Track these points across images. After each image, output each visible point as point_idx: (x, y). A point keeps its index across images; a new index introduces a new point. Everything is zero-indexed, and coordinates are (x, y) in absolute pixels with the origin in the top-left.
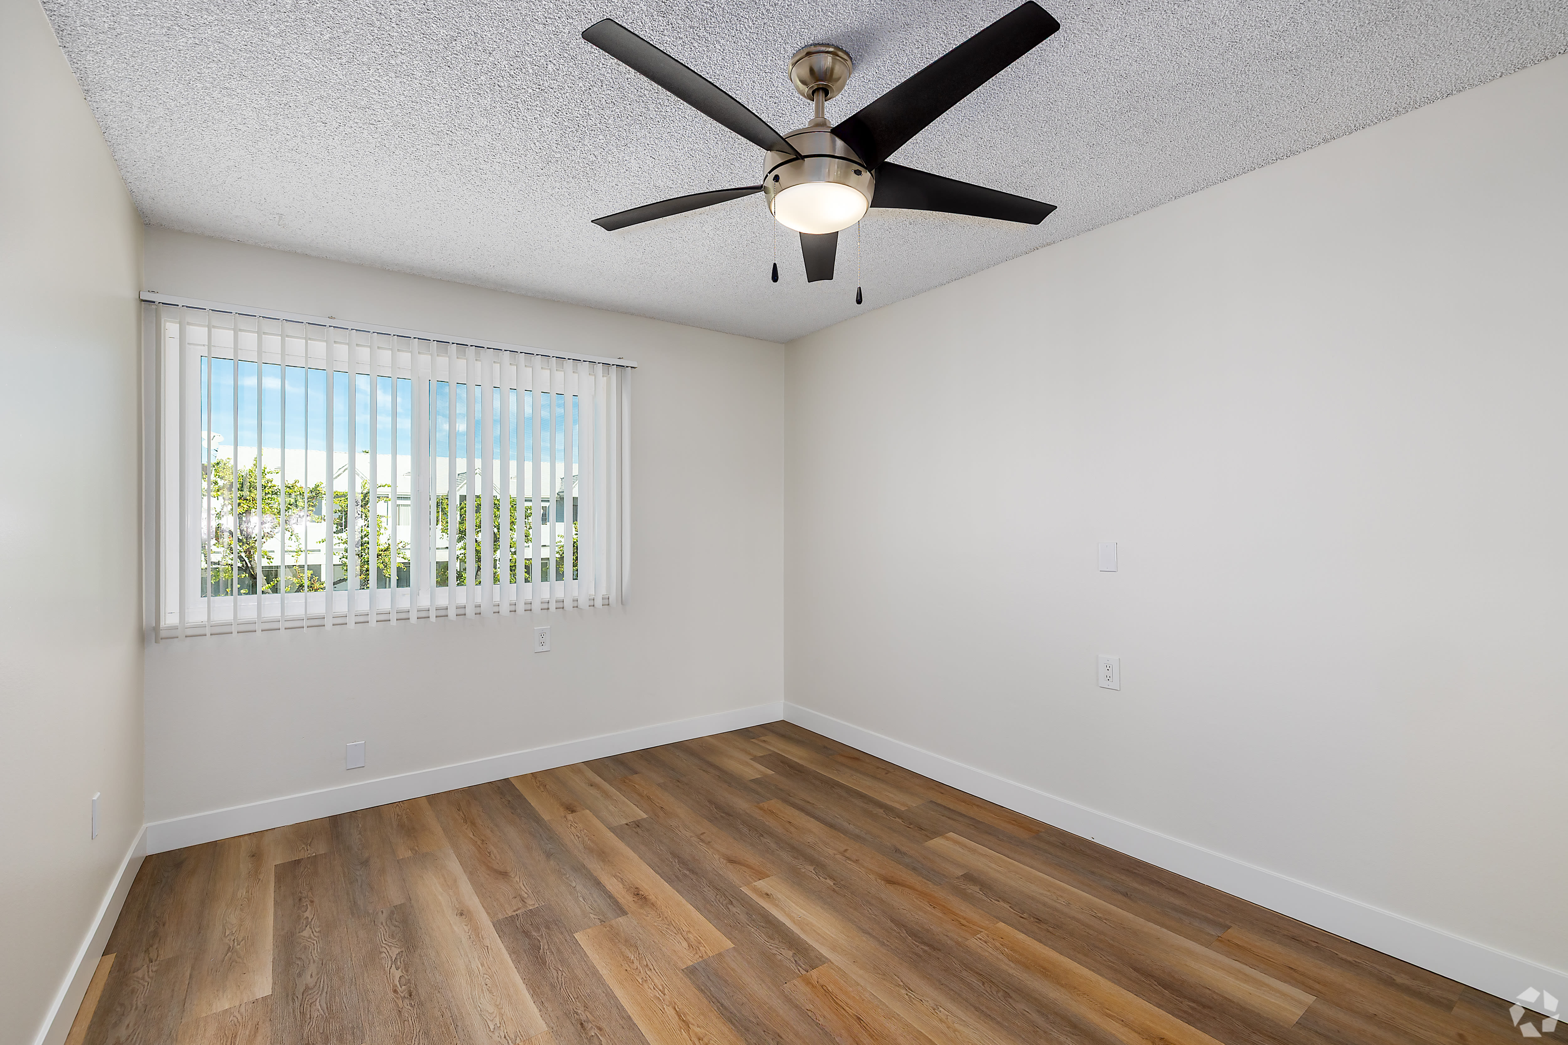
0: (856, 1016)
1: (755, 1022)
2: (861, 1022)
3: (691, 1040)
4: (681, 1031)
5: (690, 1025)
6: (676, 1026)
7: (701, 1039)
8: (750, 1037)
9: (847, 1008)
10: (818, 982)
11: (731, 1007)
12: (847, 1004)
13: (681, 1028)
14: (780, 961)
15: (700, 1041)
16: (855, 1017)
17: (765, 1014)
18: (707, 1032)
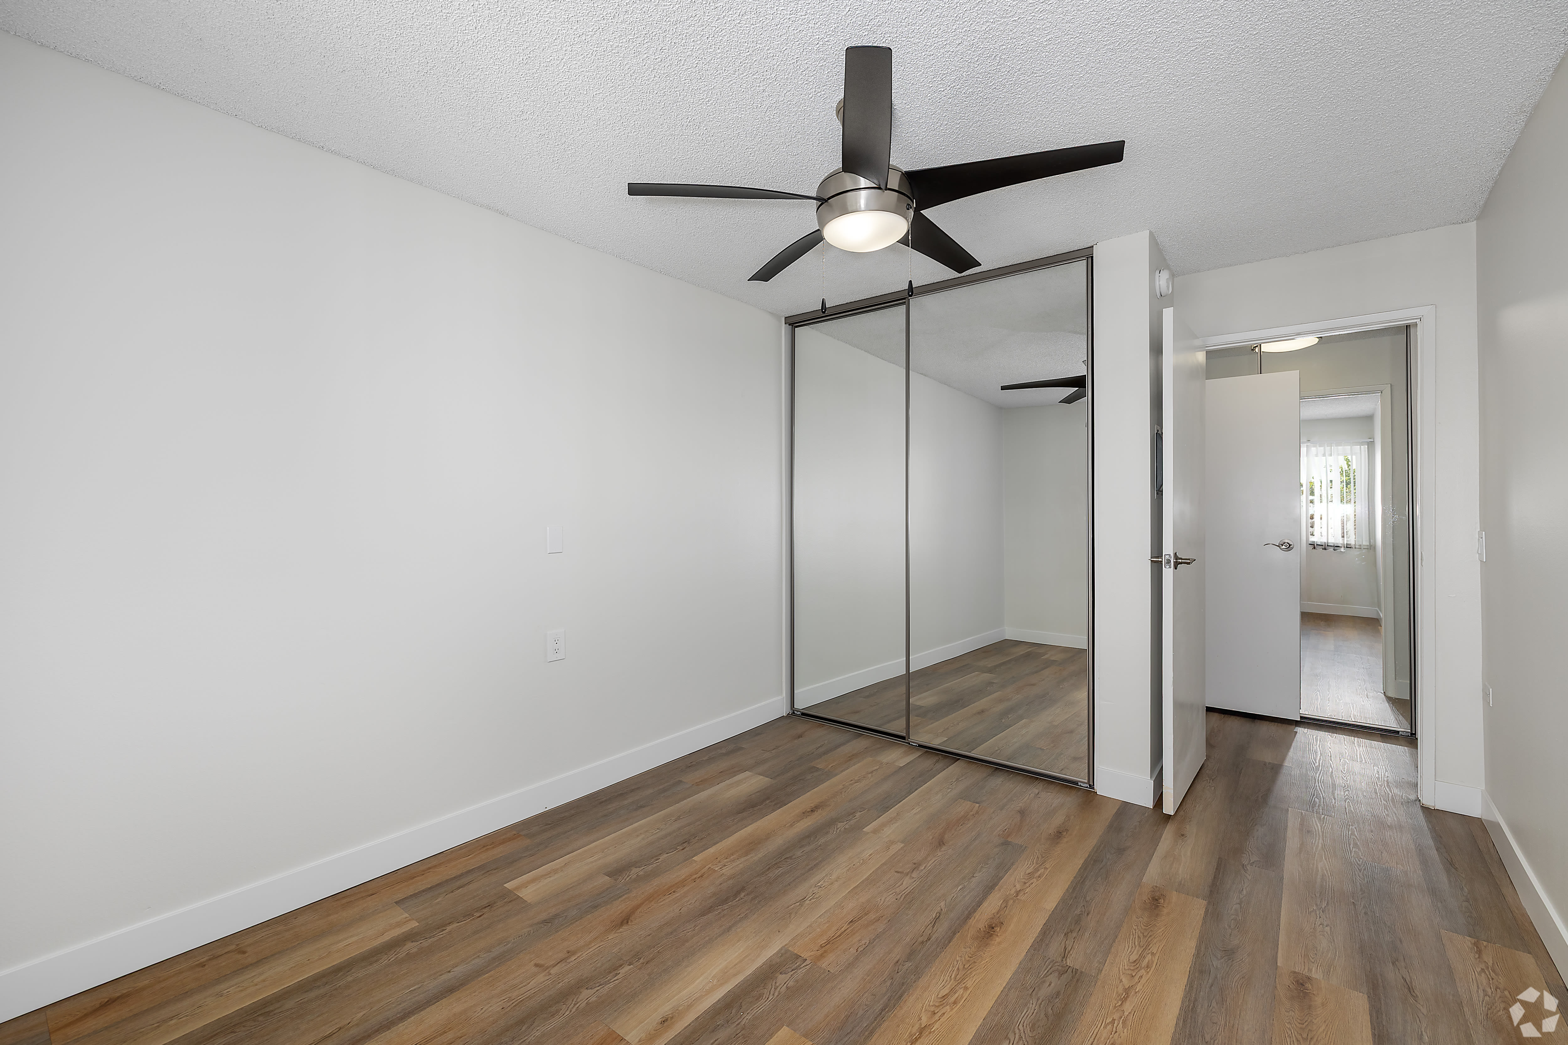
0: (849, 923)
1: (891, 980)
2: (854, 920)
3: (939, 1020)
4: (934, 1031)
5: (923, 1026)
6: (931, 1037)
7: (933, 1013)
8: (910, 980)
9: (843, 929)
10: (818, 950)
11: (881, 1002)
12: (838, 929)
13: (930, 1033)
14: (797, 981)
15: (936, 1012)
16: (851, 924)
17: (878, 977)
18: (923, 1010)
